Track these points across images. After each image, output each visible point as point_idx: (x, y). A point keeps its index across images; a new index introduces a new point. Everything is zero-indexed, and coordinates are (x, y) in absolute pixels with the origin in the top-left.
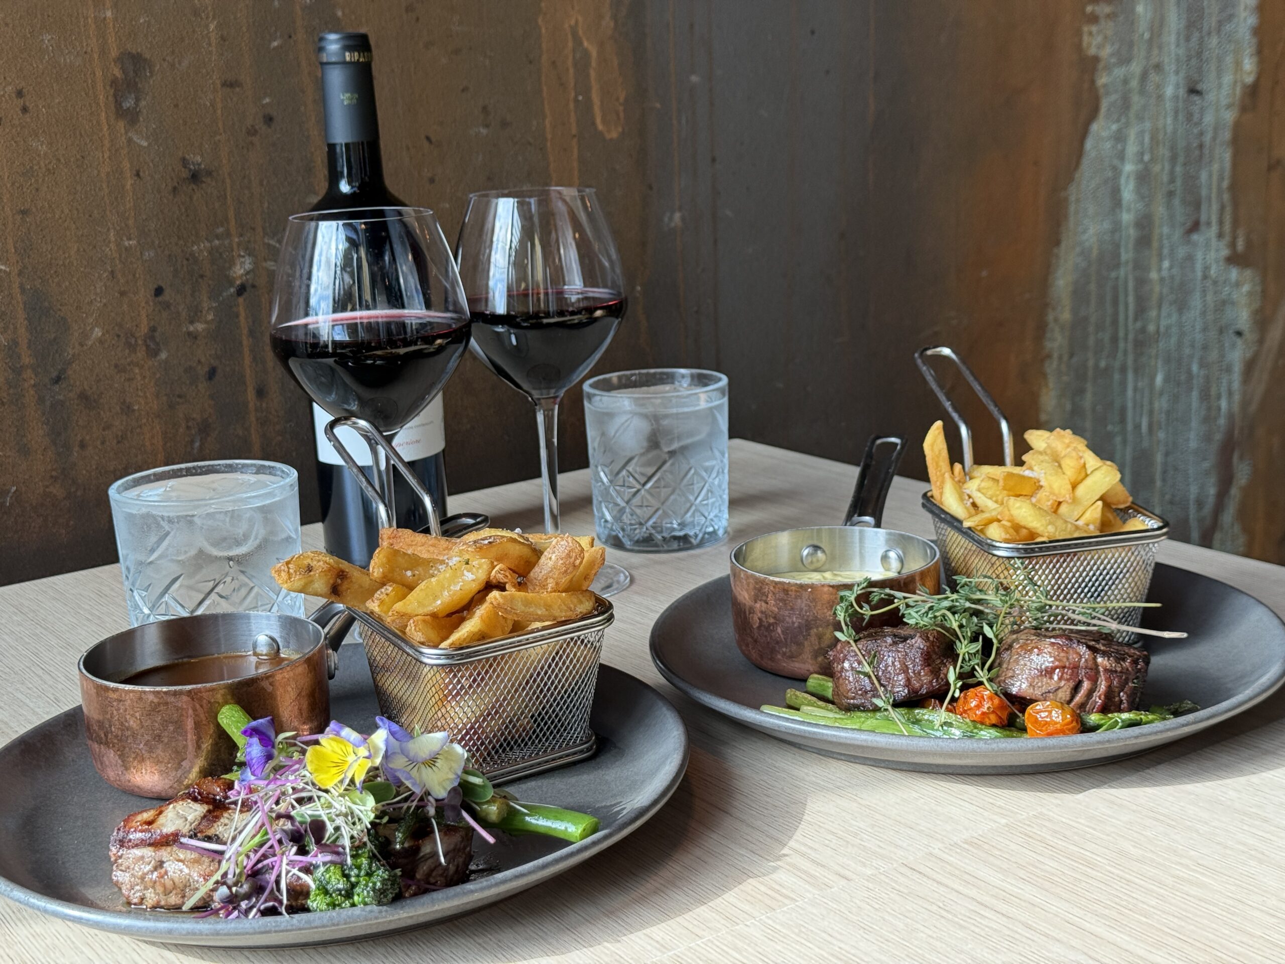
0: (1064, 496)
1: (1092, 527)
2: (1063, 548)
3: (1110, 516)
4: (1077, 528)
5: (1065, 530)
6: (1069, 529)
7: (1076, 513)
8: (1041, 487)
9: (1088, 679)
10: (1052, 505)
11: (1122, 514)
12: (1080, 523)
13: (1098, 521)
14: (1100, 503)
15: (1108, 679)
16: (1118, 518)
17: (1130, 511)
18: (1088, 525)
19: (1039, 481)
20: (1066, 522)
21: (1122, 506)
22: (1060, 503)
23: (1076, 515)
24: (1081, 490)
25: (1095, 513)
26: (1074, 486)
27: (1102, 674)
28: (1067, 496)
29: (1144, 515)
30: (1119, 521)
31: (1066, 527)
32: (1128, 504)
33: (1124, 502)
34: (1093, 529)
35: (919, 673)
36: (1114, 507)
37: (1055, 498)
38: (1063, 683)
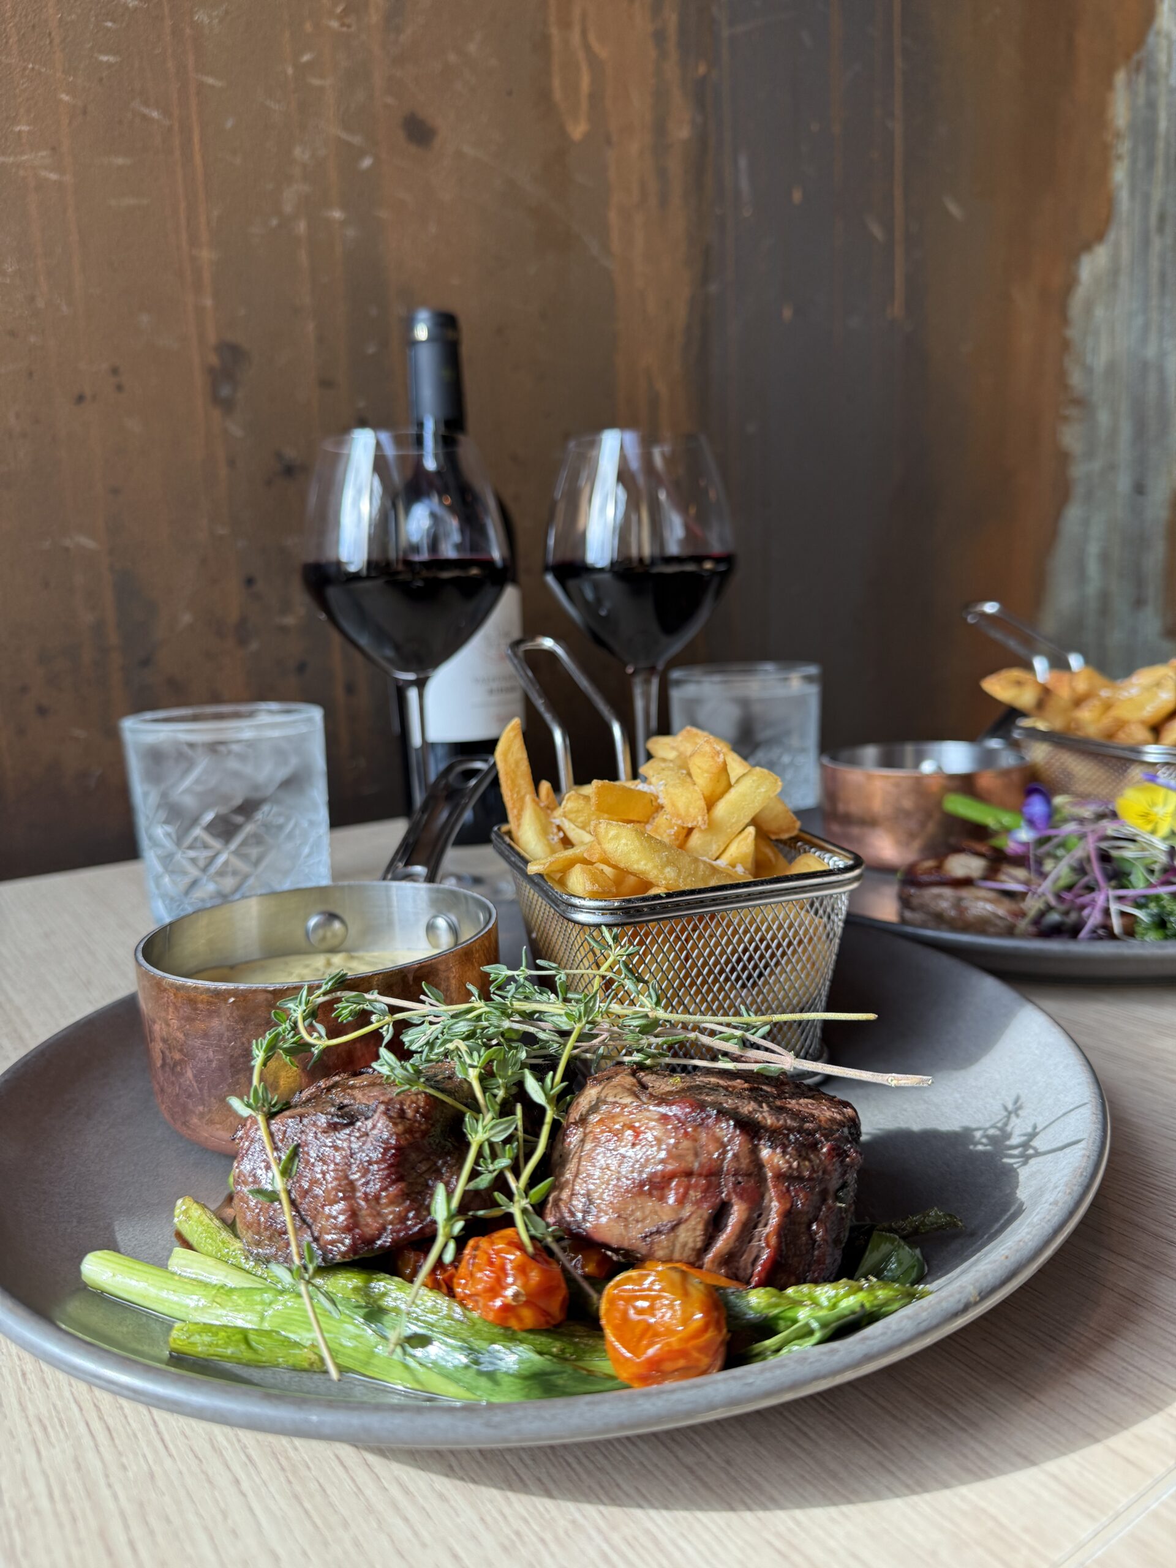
0: (695, 818)
1: (740, 869)
2: (690, 905)
3: (769, 852)
4: (714, 870)
5: (694, 875)
6: (701, 873)
7: (714, 847)
8: (662, 807)
9: (741, 1197)
10: (677, 835)
11: (787, 849)
12: (722, 863)
13: (750, 860)
14: (751, 830)
15: (783, 1196)
16: (781, 856)
17: (799, 844)
18: (734, 866)
19: (657, 798)
20: (696, 860)
21: (785, 836)
22: (690, 831)
23: (715, 849)
24: (721, 809)
25: (743, 846)
26: (710, 804)
27: (770, 1184)
28: (700, 818)
29: (822, 849)
30: (782, 861)
31: (696, 870)
32: (795, 833)
33: (788, 830)
34: (741, 873)
35: (377, 1198)
36: (774, 837)
37: (679, 822)
38: (686, 1212)
